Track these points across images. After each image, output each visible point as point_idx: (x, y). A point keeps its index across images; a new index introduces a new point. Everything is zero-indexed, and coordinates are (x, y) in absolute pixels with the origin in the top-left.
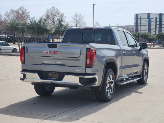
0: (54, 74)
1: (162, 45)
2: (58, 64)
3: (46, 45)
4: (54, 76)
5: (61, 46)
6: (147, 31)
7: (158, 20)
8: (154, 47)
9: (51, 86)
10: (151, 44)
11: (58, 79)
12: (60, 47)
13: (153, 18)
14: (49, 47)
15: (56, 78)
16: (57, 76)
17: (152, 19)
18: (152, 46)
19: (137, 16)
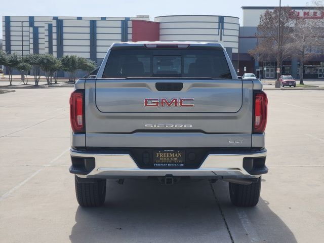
0: (172, 153)
1: (68, 80)
2: (183, 129)
3: (152, 84)
4: (170, 158)
5: (194, 86)
6: (32, 52)
7: (54, 30)
8: (56, 83)
9: (173, 183)
10: (51, 79)
11: (182, 165)
12: (190, 88)
13: (44, 27)
14: (159, 90)
15: (177, 163)
16: (179, 158)
17: (39, 28)
18: (52, 82)
19: (7, 20)
